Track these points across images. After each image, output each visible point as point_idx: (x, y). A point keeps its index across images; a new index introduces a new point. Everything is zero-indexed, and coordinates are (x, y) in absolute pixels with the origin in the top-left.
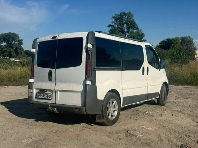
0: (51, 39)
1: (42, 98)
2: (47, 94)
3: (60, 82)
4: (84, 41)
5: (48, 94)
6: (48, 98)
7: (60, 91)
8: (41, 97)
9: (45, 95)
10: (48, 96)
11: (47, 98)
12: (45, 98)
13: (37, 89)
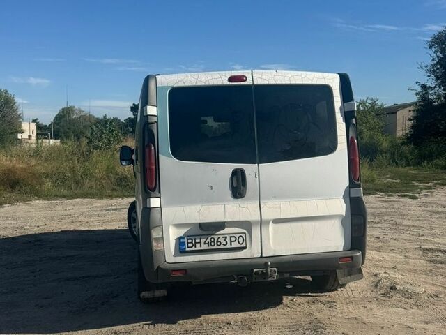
0: (227, 83)
1: (210, 247)
2: (228, 237)
3: (275, 197)
4: (334, 95)
5: (232, 235)
6: (235, 245)
7: (276, 221)
8: (205, 247)
9: (222, 240)
10: (233, 239)
11: (228, 246)
12: (222, 247)
13: (178, 226)
